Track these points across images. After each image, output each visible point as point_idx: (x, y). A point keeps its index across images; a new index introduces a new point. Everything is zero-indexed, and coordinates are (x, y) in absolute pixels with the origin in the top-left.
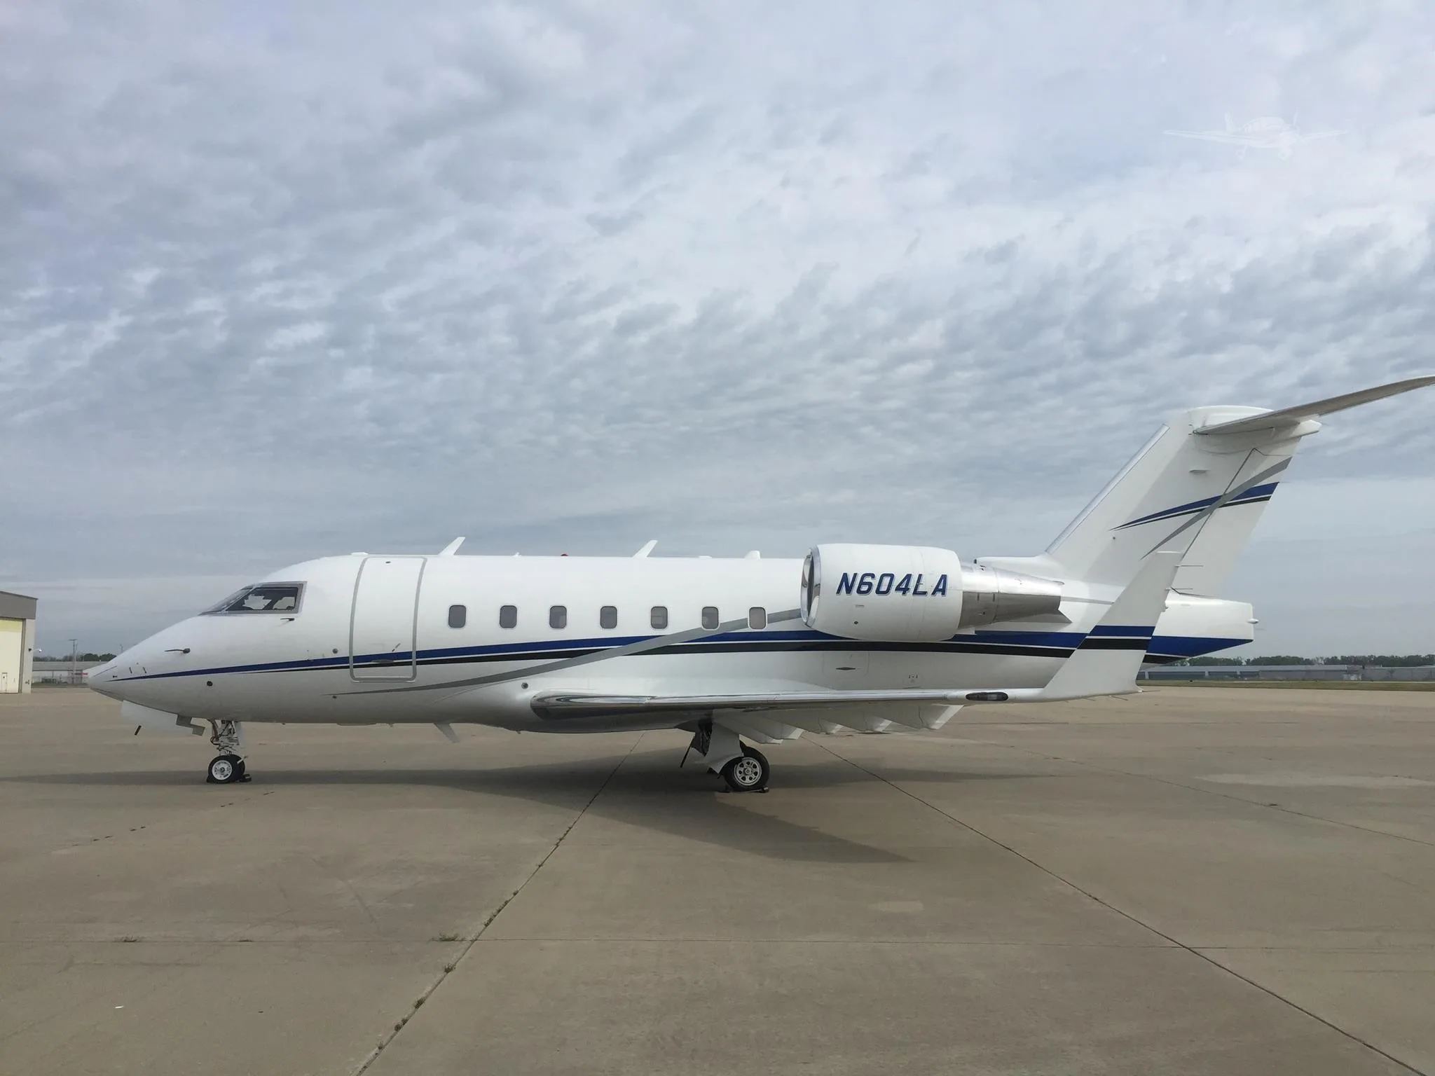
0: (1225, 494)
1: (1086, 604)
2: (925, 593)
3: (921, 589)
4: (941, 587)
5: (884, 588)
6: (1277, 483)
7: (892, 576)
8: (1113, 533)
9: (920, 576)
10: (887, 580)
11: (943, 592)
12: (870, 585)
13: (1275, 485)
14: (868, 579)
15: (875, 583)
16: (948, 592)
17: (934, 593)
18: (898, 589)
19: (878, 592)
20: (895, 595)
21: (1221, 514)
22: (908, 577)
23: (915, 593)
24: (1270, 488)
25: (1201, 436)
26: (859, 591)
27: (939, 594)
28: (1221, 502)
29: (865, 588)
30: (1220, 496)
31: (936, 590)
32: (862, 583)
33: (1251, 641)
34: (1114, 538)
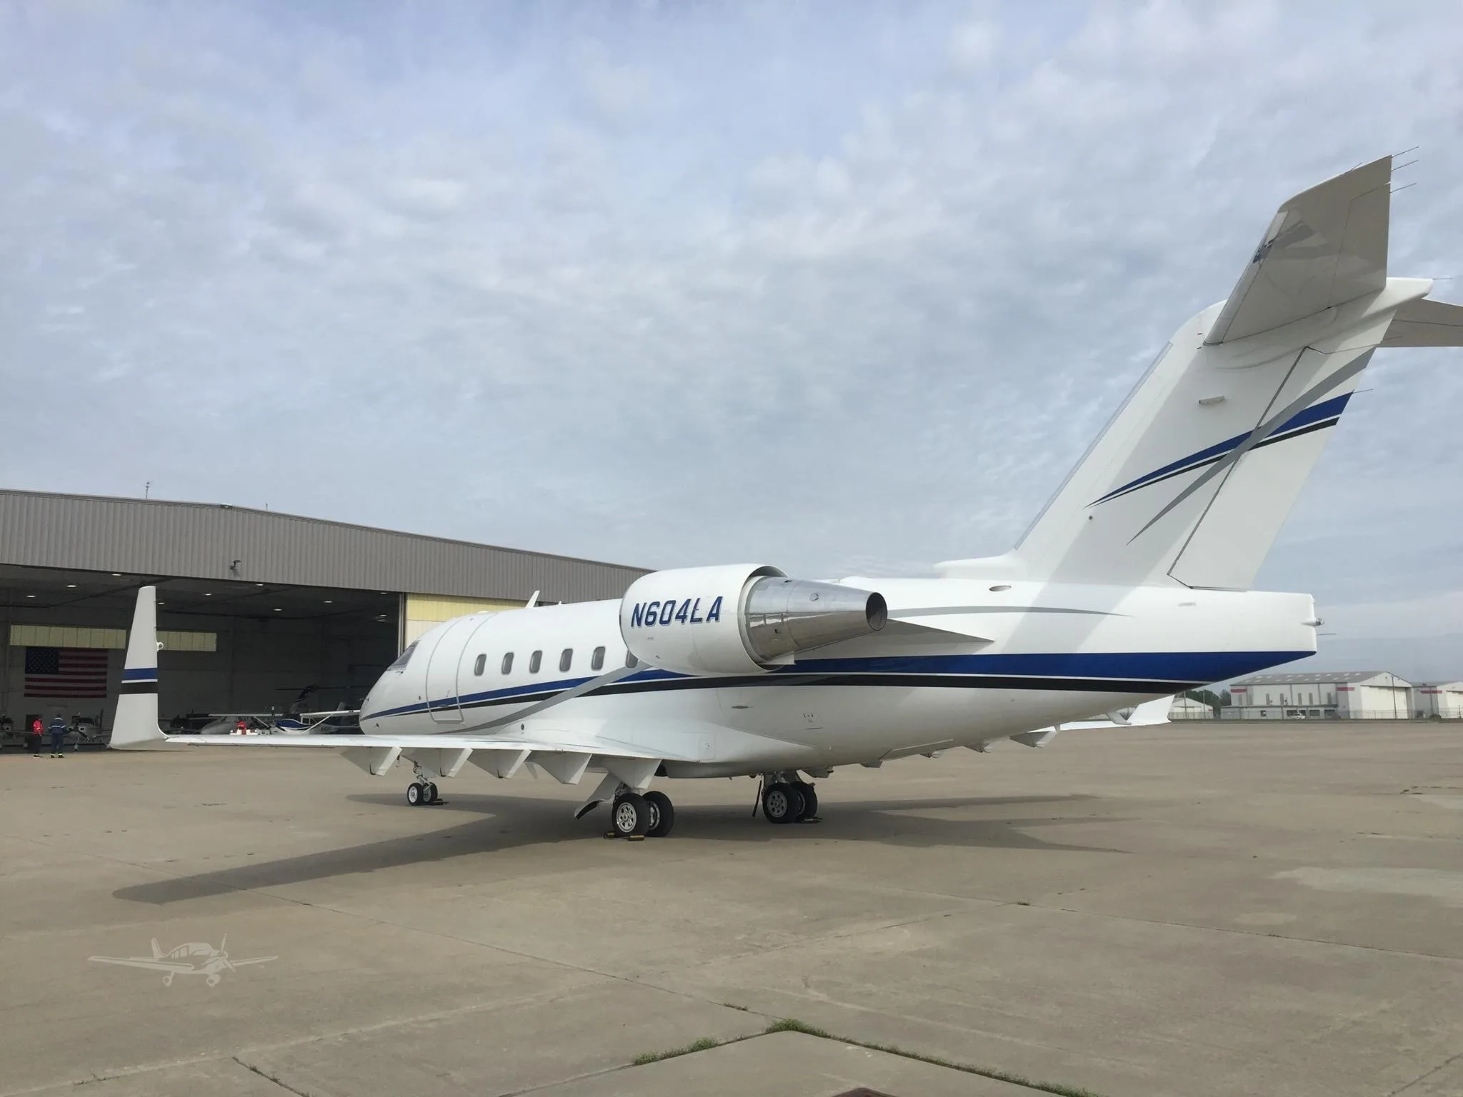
0: (1258, 428)
1: (1021, 615)
2: (700, 620)
3: (696, 617)
4: (714, 612)
5: (666, 618)
6: (1349, 395)
7: (673, 603)
8: (1090, 511)
9: (698, 599)
10: (669, 607)
11: (716, 616)
12: (655, 614)
13: (1345, 398)
14: (654, 609)
15: (659, 611)
16: (721, 616)
17: (708, 619)
18: (678, 617)
19: (662, 622)
20: (675, 623)
21: (1253, 460)
22: (688, 602)
23: (693, 620)
24: (1339, 404)
25: (1212, 347)
26: (648, 623)
27: (713, 620)
28: (1250, 442)
29: (651, 619)
30: (1251, 432)
31: (711, 615)
32: (649, 613)
33: (1312, 653)
34: (1091, 518)
